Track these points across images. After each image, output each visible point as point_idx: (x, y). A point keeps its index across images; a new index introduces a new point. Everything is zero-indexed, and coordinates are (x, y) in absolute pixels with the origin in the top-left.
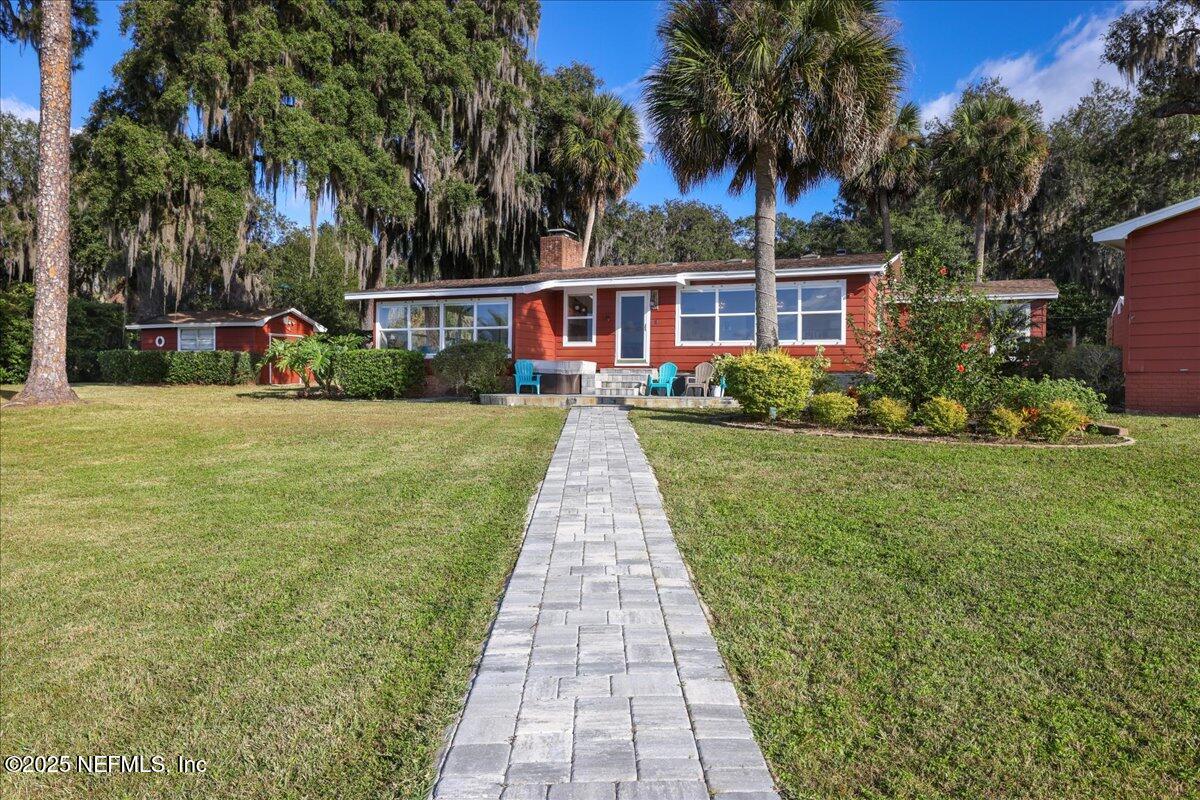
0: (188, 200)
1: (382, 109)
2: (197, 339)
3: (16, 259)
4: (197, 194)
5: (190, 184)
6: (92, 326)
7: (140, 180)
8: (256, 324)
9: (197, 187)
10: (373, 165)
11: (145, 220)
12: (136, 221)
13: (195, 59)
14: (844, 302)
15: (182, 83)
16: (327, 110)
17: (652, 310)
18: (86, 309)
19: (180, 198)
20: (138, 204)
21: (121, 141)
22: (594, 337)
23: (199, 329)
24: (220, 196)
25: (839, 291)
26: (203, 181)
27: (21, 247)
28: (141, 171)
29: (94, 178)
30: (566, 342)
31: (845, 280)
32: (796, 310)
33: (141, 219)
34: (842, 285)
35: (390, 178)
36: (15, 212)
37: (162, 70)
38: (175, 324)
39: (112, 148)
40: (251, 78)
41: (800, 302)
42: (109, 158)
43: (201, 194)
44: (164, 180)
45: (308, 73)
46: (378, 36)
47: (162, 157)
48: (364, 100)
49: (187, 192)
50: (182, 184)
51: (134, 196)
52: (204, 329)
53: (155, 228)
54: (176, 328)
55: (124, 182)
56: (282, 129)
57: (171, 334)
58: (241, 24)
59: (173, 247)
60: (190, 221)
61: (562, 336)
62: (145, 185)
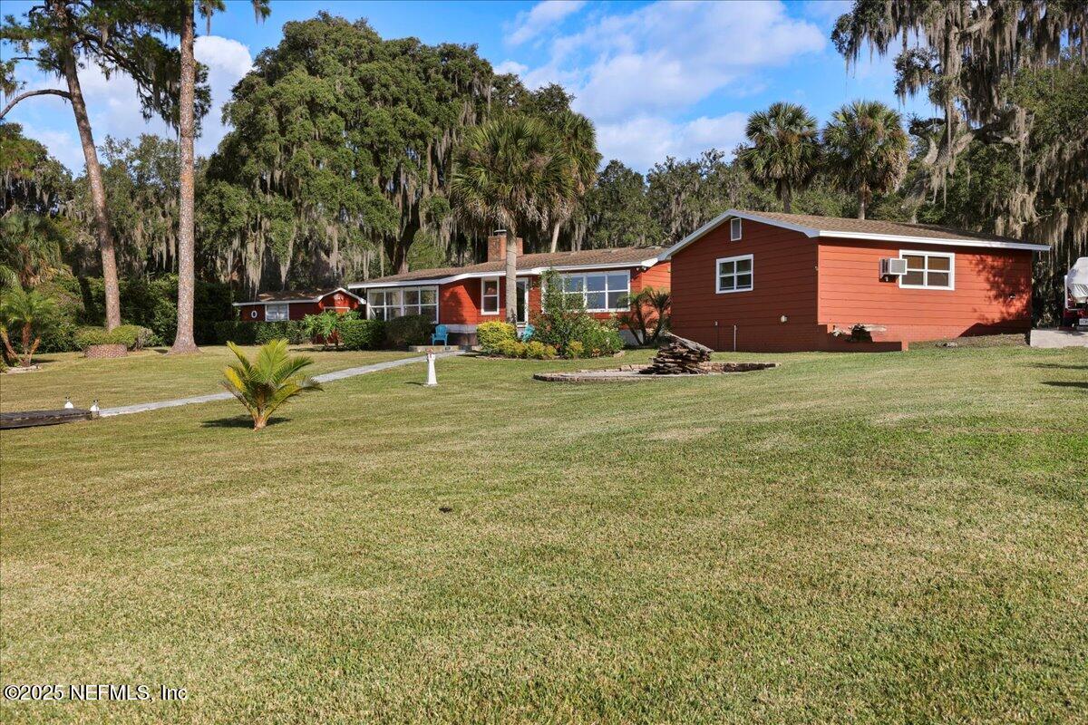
0: (260, 228)
1: (377, 162)
2: (277, 313)
3: (161, 249)
4: (266, 223)
5: (261, 218)
6: (213, 303)
7: (233, 219)
8: (314, 301)
9: (266, 220)
10: (369, 199)
11: (236, 243)
12: (231, 243)
13: (260, 145)
14: (629, 285)
15: (255, 160)
16: (340, 167)
17: (529, 291)
18: (208, 290)
19: (257, 226)
20: (232, 234)
21: (222, 197)
22: (498, 309)
23: (278, 305)
24: (278, 223)
25: (626, 276)
26: (269, 216)
27: (164, 239)
28: (233, 214)
29: (208, 219)
30: (483, 312)
31: (629, 271)
32: (604, 289)
33: (234, 242)
34: (628, 273)
35: (380, 207)
36: (160, 211)
37: (244, 150)
38: (263, 302)
39: (217, 201)
40: (295, 151)
41: (606, 285)
42: (216, 207)
43: (268, 224)
44: (245, 218)
45: (329, 142)
46: (373, 113)
47: (244, 206)
48: (366, 155)
49: (260, 223)
50: (256, 219)
51: (229, 229)
52: (282, 305)
53: (243, 245)
54: (264, 305)
55: (224, 221)
56: (312, 183)
57: (261, 309)
58: (287, 121)
59: (253, 256)
60: (263, 240)
61: (480, 309)
62: (236, 222)
